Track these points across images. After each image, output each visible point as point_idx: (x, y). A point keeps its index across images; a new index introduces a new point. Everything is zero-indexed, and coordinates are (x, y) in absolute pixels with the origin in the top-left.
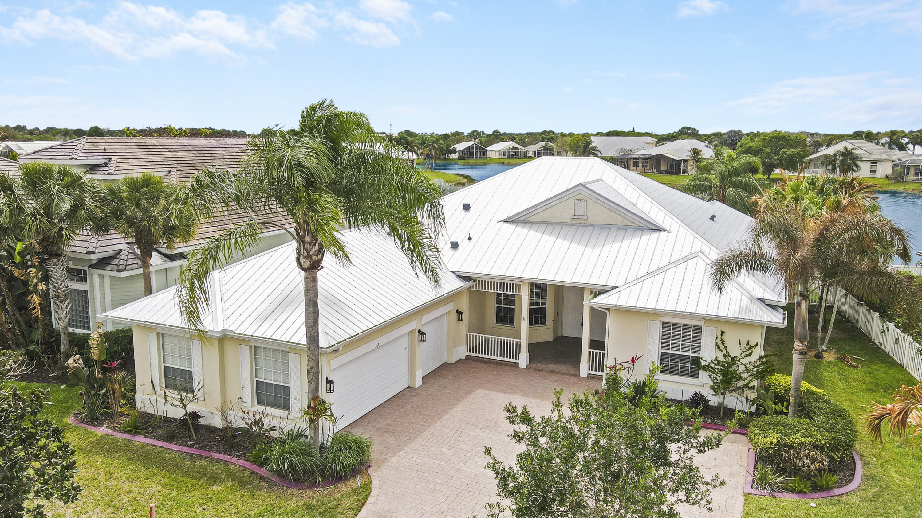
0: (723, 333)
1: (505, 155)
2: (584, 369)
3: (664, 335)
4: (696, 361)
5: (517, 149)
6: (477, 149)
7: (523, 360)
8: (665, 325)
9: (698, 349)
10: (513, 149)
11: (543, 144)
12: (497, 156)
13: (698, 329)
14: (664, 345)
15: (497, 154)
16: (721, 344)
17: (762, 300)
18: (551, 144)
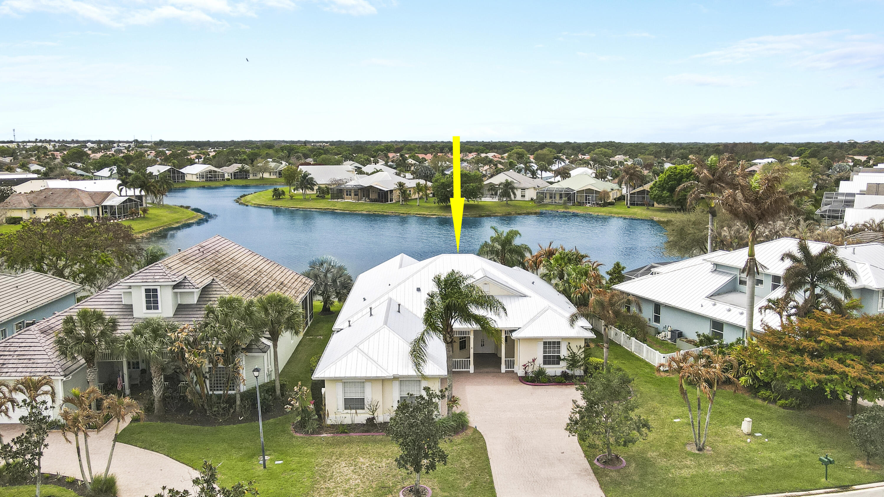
0: (569, 343)
1: (203, 178)
2: (503, 369)
3: (545, 348)
4: (559, 357)
5: (215, 172)
6: (174, 173)
7: (472, 369)
8: (545, 343)
9: (559, 352)
10: (210, 172)
11: (240, 166)
12: (194, 179)
13: (559, 343)
14: (545, 352)
15: (195, 177)
16: (569, 348)
17: (582, 327)
18: (246, 167)
